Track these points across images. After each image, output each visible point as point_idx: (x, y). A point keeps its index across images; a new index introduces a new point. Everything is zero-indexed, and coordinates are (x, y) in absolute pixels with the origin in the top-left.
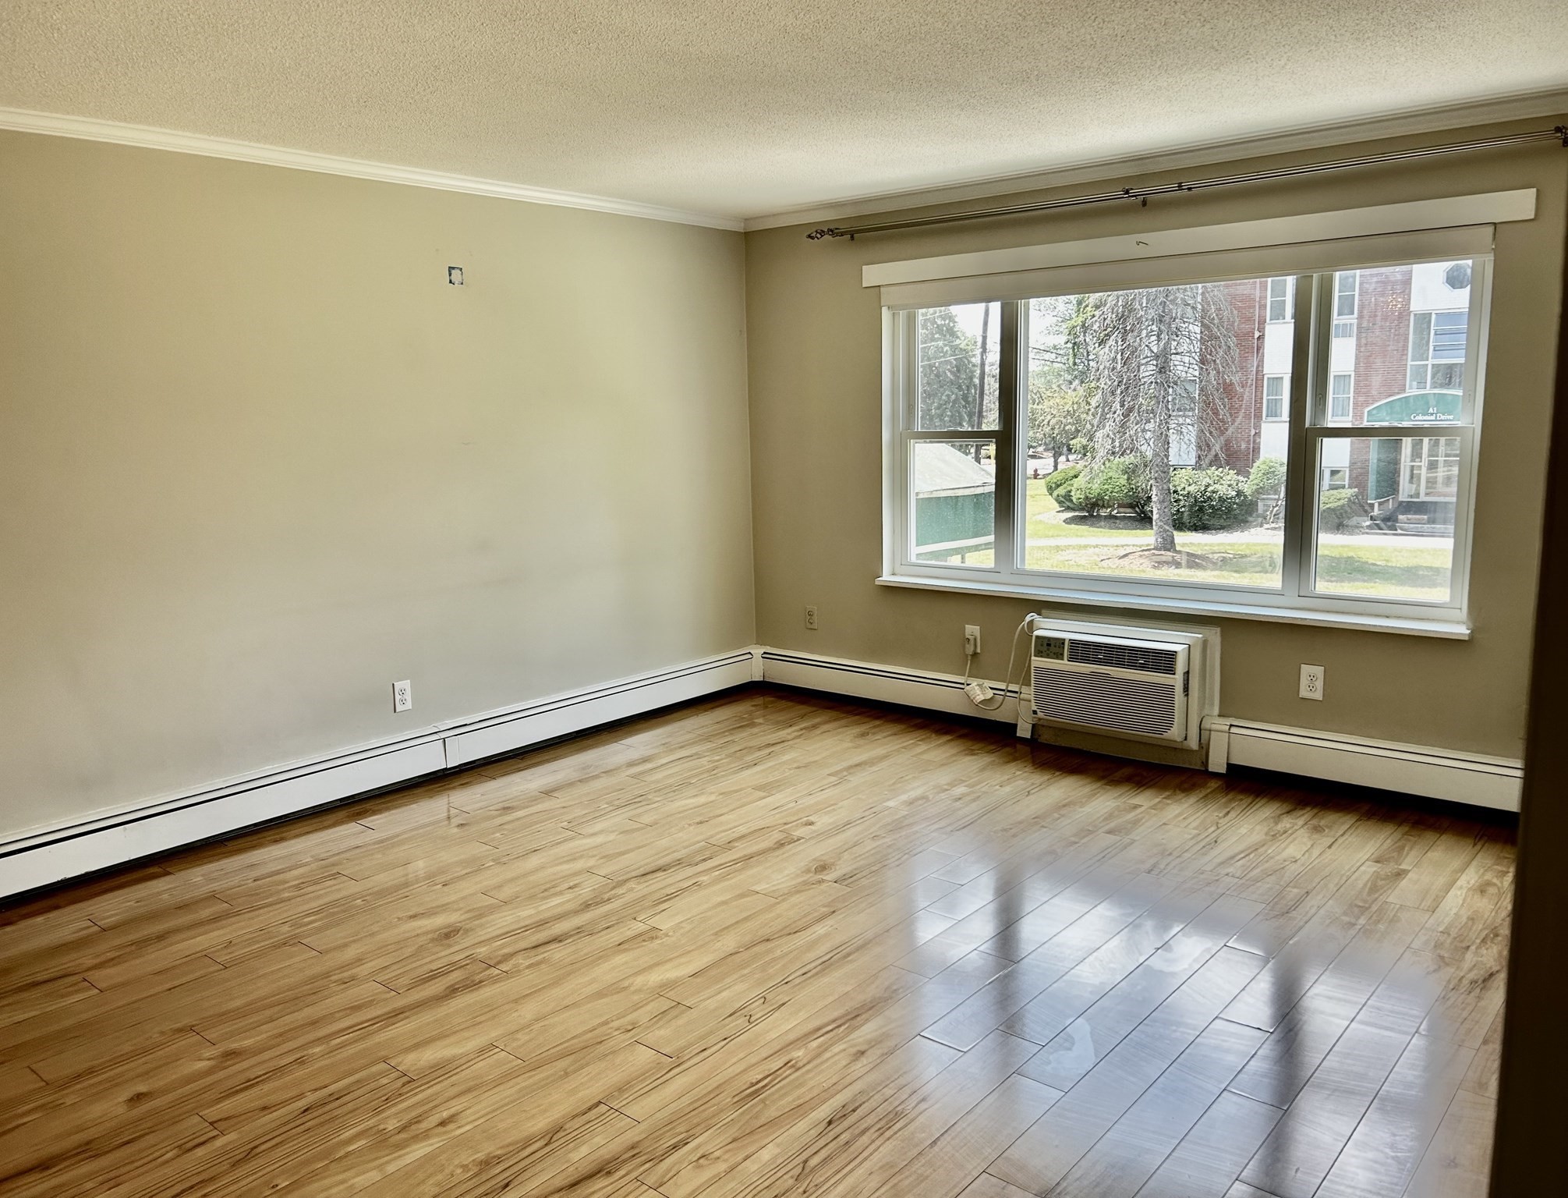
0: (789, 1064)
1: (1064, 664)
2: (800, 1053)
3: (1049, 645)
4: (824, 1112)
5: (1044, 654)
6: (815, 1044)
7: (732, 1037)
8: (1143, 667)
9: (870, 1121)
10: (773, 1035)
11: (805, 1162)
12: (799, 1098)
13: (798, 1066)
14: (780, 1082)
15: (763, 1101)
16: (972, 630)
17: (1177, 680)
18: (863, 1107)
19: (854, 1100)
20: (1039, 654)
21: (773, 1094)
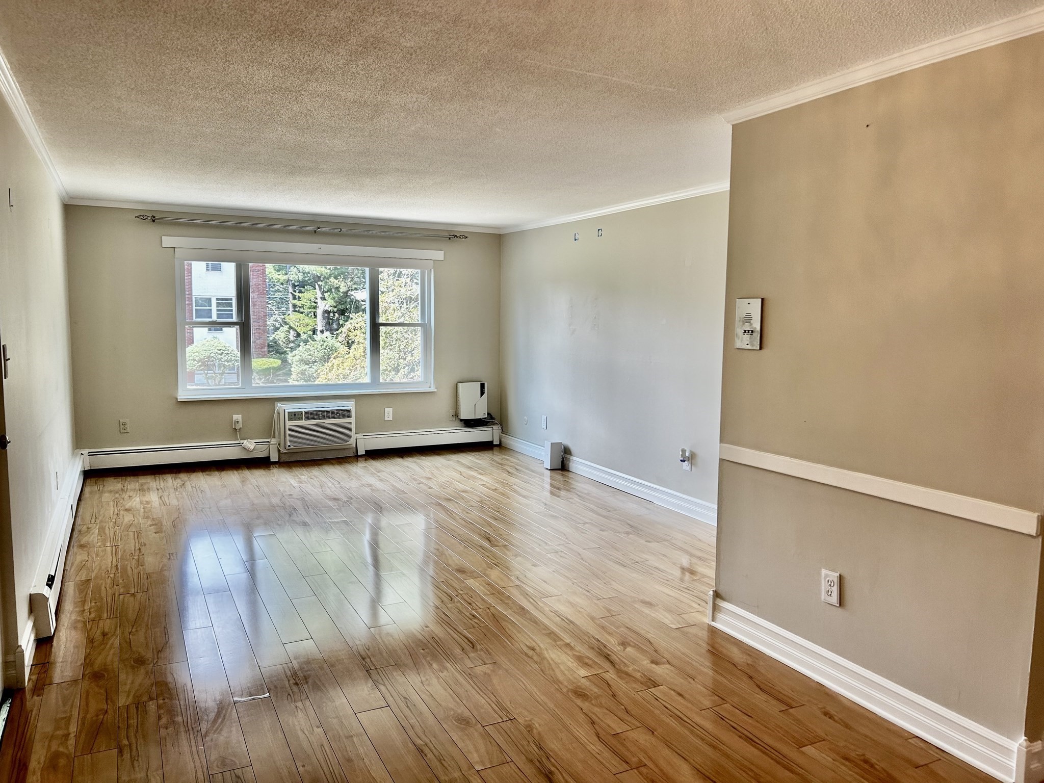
1: (304, 422)
3: (295, 415)
5: (293, 419)
8: (339, 417)
16: (237, 417)
17: (352, 420)
20: (290, 419)
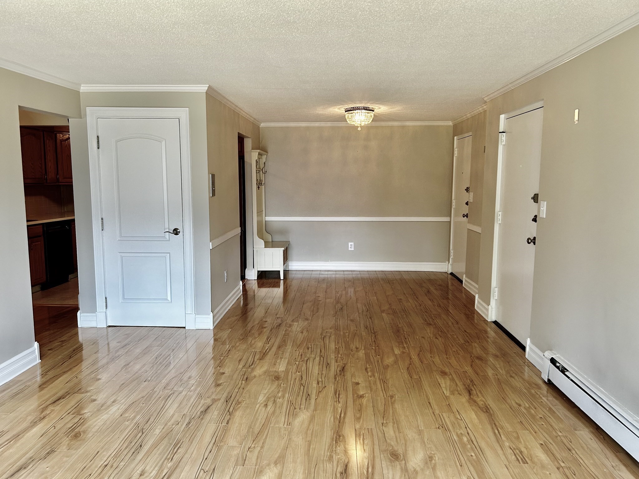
0: (171, 459)
2: (169, 465)
4: (146, 448)
6: (165, 471)
7: (204, 461)
9: (125, 453)
10: (187, 468)
11: (143, 433)
12: (158, 449)
13: (167, 460)
14: (170, 452)
15: (171, 444)
18: (131, 455)
19: (135, 456)
21: (169, 447)
